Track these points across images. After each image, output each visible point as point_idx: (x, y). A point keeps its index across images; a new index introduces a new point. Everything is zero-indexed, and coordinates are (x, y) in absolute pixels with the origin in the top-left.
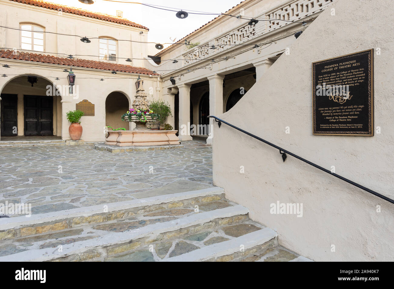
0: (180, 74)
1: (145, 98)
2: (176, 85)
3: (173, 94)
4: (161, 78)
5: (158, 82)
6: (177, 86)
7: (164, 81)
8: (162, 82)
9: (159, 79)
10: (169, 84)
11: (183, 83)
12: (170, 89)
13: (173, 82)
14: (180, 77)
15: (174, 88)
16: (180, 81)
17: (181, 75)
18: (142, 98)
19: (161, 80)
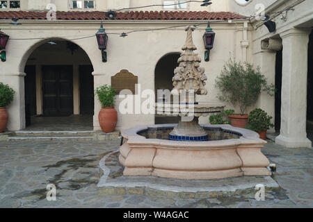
0: (284, 7)
1: (196, 64)
2: (278, 32)
3: (272, 51)
4: (251, 24)
5: (245, 32)
6: (278, 35)
7: (255, 27)
8: (252, 30)
9: (246, 25)
10: (264, 32)
11: (292, 26)
12: (266, 41)
13: (271, 26)
14: (284, 15)
15: (272, 38)
16: (285, 24)
17: (288, 9)
18: (189, 66)
19: (250, 27)
